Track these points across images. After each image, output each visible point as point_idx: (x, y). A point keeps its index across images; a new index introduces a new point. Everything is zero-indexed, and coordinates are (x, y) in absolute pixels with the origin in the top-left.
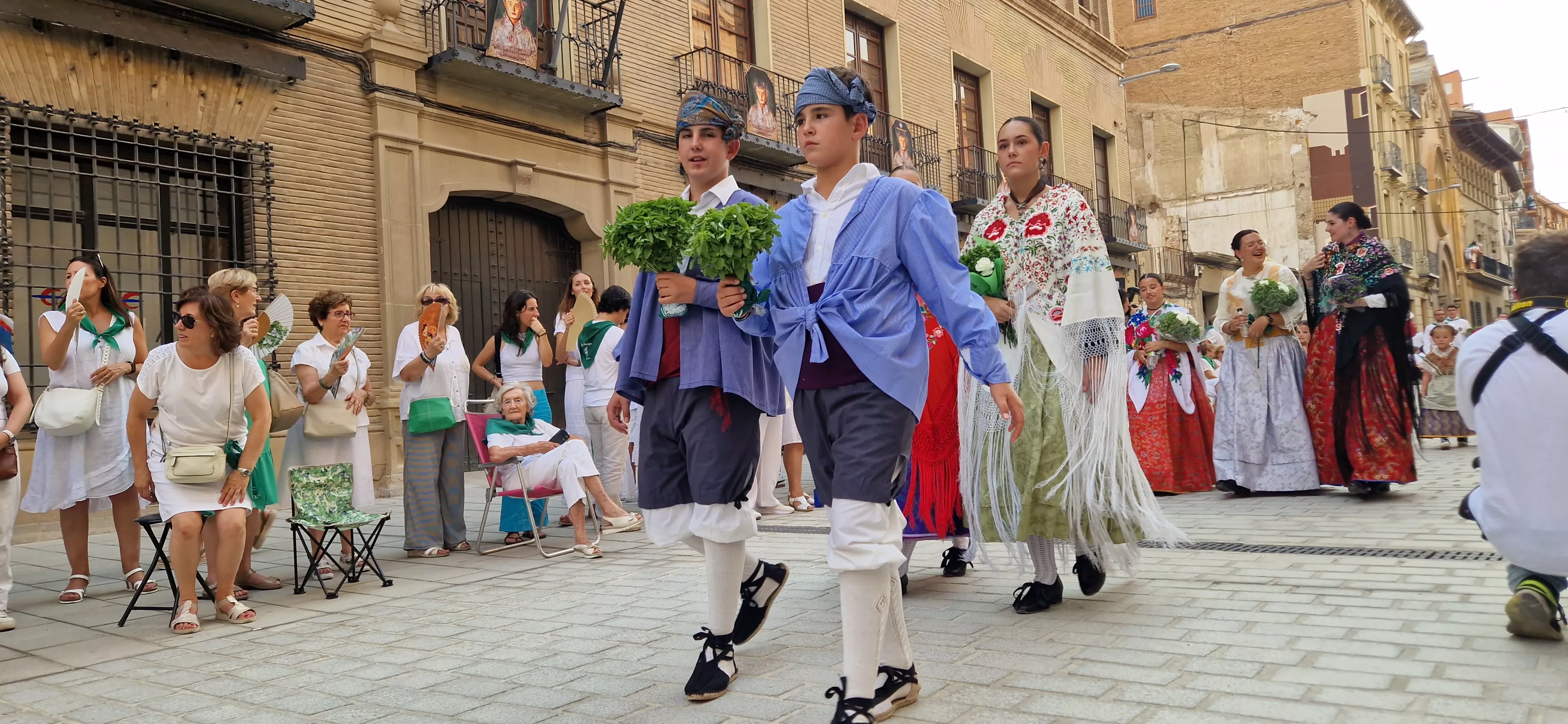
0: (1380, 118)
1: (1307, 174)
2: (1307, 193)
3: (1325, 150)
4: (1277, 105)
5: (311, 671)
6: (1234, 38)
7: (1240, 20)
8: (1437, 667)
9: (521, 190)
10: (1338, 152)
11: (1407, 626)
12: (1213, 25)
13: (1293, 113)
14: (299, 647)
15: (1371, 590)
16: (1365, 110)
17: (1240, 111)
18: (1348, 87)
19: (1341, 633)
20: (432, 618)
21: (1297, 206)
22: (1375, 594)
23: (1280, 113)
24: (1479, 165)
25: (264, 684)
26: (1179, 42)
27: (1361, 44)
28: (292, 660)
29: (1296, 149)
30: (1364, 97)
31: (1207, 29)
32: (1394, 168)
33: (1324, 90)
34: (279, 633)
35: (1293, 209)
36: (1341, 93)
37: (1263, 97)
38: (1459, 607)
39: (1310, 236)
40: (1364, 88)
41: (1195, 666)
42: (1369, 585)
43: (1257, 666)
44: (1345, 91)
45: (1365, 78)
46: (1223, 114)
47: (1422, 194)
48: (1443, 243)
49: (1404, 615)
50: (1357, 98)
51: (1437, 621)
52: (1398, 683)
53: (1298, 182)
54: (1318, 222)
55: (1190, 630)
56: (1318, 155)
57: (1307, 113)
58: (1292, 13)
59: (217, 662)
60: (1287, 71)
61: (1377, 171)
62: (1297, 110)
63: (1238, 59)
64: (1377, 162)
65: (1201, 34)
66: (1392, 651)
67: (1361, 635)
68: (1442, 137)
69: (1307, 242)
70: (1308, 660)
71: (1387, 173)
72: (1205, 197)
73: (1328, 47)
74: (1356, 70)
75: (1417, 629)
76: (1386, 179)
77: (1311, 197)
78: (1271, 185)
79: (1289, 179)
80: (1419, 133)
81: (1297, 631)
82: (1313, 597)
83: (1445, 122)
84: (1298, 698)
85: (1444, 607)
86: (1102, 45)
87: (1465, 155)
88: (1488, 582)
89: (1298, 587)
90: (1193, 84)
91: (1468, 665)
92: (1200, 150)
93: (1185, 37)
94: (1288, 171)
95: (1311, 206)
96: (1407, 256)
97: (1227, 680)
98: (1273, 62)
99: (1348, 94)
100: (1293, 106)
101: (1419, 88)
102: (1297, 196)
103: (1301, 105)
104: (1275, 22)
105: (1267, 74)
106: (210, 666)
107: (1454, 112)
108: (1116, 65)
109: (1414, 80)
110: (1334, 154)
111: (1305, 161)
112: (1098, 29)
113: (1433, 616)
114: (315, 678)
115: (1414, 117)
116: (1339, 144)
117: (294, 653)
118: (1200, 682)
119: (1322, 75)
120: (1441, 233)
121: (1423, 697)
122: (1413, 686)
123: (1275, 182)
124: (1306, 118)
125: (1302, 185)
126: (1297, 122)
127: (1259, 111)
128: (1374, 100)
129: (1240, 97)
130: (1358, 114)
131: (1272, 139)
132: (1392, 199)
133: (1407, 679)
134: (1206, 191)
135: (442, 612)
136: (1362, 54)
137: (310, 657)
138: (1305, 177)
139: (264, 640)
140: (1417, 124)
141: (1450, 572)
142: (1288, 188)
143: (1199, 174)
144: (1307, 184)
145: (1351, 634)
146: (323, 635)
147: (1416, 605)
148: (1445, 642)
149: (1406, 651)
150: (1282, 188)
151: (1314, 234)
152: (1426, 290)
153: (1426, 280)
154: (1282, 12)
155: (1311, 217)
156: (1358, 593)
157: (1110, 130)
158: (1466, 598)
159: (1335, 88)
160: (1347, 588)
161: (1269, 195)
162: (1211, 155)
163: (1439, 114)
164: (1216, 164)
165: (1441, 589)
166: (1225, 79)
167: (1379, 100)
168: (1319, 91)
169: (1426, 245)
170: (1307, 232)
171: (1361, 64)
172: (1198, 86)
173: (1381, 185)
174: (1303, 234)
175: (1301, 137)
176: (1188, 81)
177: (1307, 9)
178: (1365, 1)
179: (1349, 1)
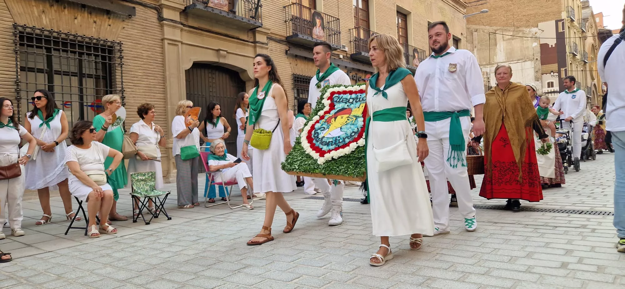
0: (569, 32)
1: (539, 55)
2: (539, 62)
3: (547, 45)
4: (528, 26)
5: (140, 254)
8: (580, 258)
9: (222, 61)
10: (552, 46)
11: (570, 242)
13: (534, 30)
14: (135, 244)
15: (556, 227)
16: (563, 29)
17: (512, 29)
18: (557, 19)
19: (543, 244)
20: (187, 233)
21: (535, 68)
22: (558, 229)
23: (529, 30)
25: (121, 259)
27: (562, 1)
28: (133, 249)
29: (535, 44)
30: (563, 24)
32: (574, 52)
33: (547, 20)
34: (127, 239)
35: (533, 69)
36: (554, 22)
37: (522, 23)
38: (591, 234)
39: (539, 80)
40: (563, 20)
41: (486, 257)
42: (556, 225)
43: (509, 258)
44: (556, 21)
45: (564, 15)
46: (505, 30)
47: (585, 63)
48: (593, 83)
49: (568, 237)
50: (560, 24)
51: (581, 240)
52: (564, 265)
53: (535, 58)
54: (543, 74)
55: (484, 243)
56: (544, 47)
57: (540, 30)
59: (104, 250)
60: (532, 12)
61: (568, 53)
62: (536, 28)
63: (512, 7)
64: (568, 50)
66: (563, 252)
67: (551, 246)
68: (595, 40)
70: (529, 256)
71: (571, 55)
73: (548, 3)
74: (560, 12)
75: (573, 243)
76: (571, 57)
77: (540, 64)
78: (524, 59)
80: (585, 38)
81: (526, 243)
82: (533, 229)
83: (596, 34)
84: (524, 271)
85: (585, 234)
86: (457, 2)
88: (603, 224)
89: (528, 225)
90: (494, 17)
91: (593, 258)
92: (496, 45)
94: (531, 53)
95: (540, 68)
97: (497, 263)
98: (526, 9)
99: (557, 22)
100: (534, 27)
101: (585, 20)
102: (535, 63)
103: (537, 26)
105: (524, 13)
106: (101, 251)
107: (599, 30)
108: (462, 10)
109: (583, 16)
110: (550, 47)
111: (539, 49)
113: (580, 238)
114: (141, 257)
115: (583, 32)
116: (552, 42)
117: (133, 247)
118: (487, 264)
119: (546, 14)
120: (593, 79)
121: (574, 271)
122: (570, 267)
123: (526, 58)
124: (539, 32)
125: (537, 59)
126: (536, 33)
127: (520, 29)
128: (567, 24)
129: (512, 23)
130: (560, 30)
131: (525, 40)
132: (573, 65)
133: (568, 263)
134: (498, 61)
135: (191, 231)
136: (563, 6)
137: (140, 248)
138: (538, 56)
139: (122, 241)
140: (584, 34)
141: (588, 220)
142: (531, 60)
143: (495, 54)
144: (539, 59)
145: (547, 245)
146: (144, 239)
147: (574, 233)
148: (584, 249)
149: (568, 252)
150: (529, 61)
151: (541, 79)
155: (540, 72)
156: (551, 228)
157: (460, 36)
158: (594, 230)
159: (552, 20)
160: (547, 226)
161: (523, 63)
162: (500, 47)
163: (593, 31)
164: (502, 50)
165: (584, 227)
166: (507, 16)
167: (569, 25)
168: (545, 21)
169: (586, 83)
170: (539, 78)
171: (562, 10)
172: (496, 18)
173: (569, 59)
174: (537, 79)
175: (537, 39)
176: (492, 16)
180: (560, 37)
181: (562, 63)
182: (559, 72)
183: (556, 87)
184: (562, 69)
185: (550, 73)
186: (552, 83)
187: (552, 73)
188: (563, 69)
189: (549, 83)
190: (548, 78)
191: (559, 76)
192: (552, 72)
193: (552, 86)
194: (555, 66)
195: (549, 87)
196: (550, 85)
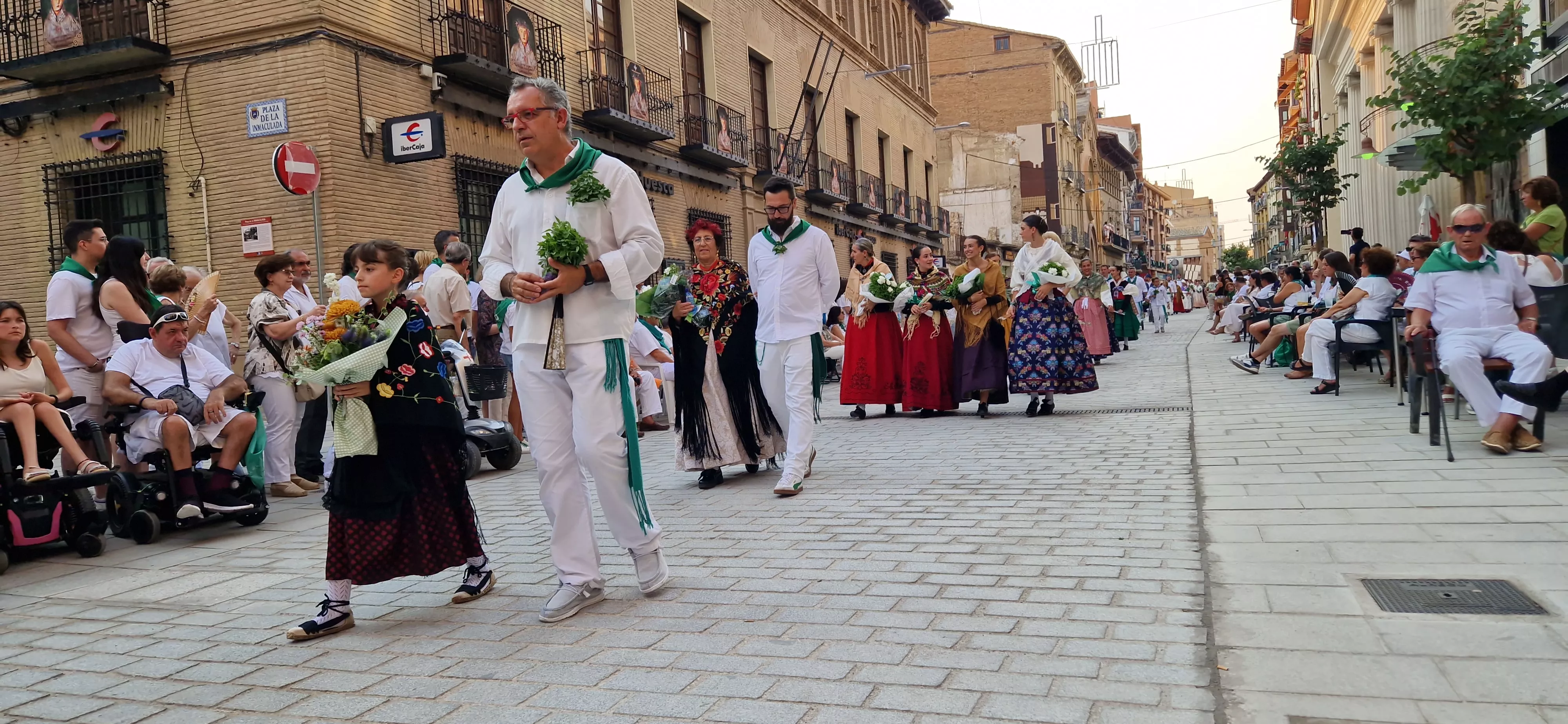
0: (1061, 143)
1: (1018, 179)
2: (1018, 192)
3: (1029, 164)
4: (1001, 131)
6: (974, 80)
7: (979, 69)
10: (1037, 166)
12: (961, 70)
13: (1011, 137)
16: (1054, 140)
17: (977, 133)
18: (1044, 122)
21: (1012, 201)
23: (1002, 136)
24: (1112, 167)
26: (938, 79)
27: (1053, 94)
29: (1012, 161)
30: (1053, 130)
31: (957, 72)
32: (1068, 177)
33: (1030, 123)
35: (1009, 202)
36: (1040, 126)
37: (992, 124)
40: (1054, 124)
44: (1043, 125)
45: (1054, 117)
47: (1082, 192)
48: (1091, 225)
50: (1049, 130)
53: (1013, 184)
56: (1025, 167)
57: (1019, 137)
58: (1011, 67)
60: (1007, 107)
61: (1060, 180)
62: (1013, 135)
63: (976, 95)
64: (1060, 174)
65: (953, 74)
68: (1093, 152)
71: (1065, 181)
72: (954, 191)
73: (1032, 93)
74: (1049, 111)
76: (1065, 185)
77: (1020, 195)
78: (994, 185)
79: (1007, 182)
80: (1081, 150)
83: (1094, 140)
86: (928, 109)
87: (1104, 160)
90: (947, 110)
92: (951, 158)
93: (942, 76)
94: (1007, 177)
95: (1020, 200)
96: (1074, 237)
98: (998, 100)
99: (1044, 127)
100: (1010, 132)
101: (1081, 119)
102: (1012, 194)
103: (1015, 132)
104: (1001, 72)
105: (995, 108)
107: (1100, 133)
108: (931, 119)
109: (1079, 113)
110: (1035, 167)
111: (1018, 170)
112: (923, 95)
115: (1079, 140)
116: (1037, 159)
119: (1028, 112)
120: (1091, 219)
123: (998, 184)
124: (1018, 141)
125: (1015, 187)
126: (1013, 143)
127: (989, 133)
128: (1059, 131)
129: (977, 123)
130: (1050, 141)
131: (997, 154)
132: (1066, 197)
134: (954, 186)
136: (1053, 101)
138: (1017, 181)
140: (1080, 144)
142: (1006, 188)
143: (950, 174)
144: (1018, 186)
150: (1003, 188)
154: (1005, 66)
155: (1020, 209)
157: (930, 161)
159: (1037, 122)
161: (994, 192)
162: (958, 162)
163: (1092, 135)
164: (961, 169)
166: (968, 109)
167: (1061, 131)
168: (1026, 123)
169: (1082, 227)
170: (1017, 219)
171: (1052, 108)
172: (950, 112)
173: (1061, 188)
175: (1015, 154)
177: (1020, 65)
178: (1054, 63)
179: (1046, 64)
180: (1049, 151)
181: (1053, 197)
182: (1048, 210)
184: (1051, 205)
188: (1053, 206)
192: (1038, 209)
194: (1041, 200)
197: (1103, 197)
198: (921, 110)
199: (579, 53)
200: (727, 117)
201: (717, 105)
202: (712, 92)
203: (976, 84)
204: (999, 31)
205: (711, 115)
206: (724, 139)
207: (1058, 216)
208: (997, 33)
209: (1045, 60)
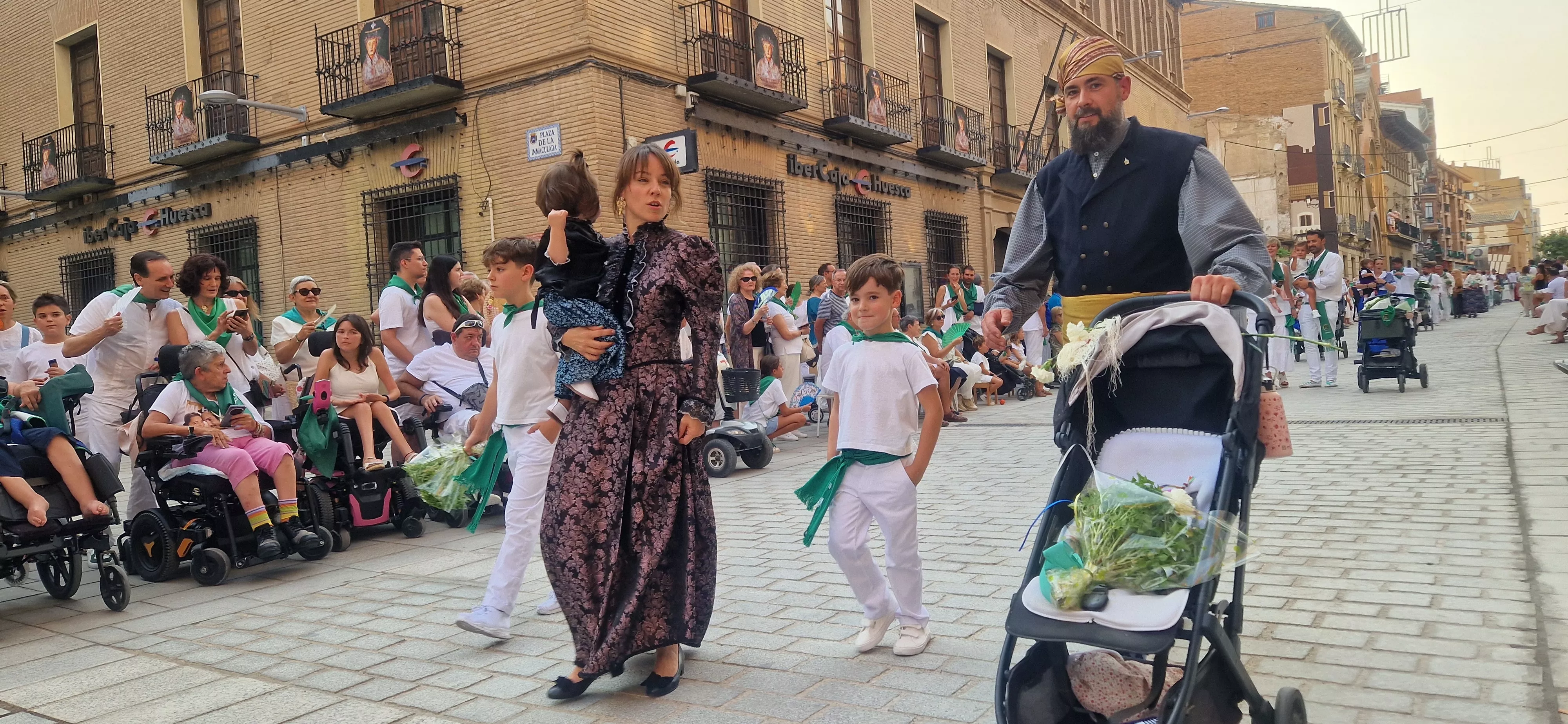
0: (1336, 124)
1: (1285, 166)
2: (1285, 180)
3: (1298, 149)
4: (1264, 114)
6: (1233, 61)
7: (1238, 49)
10: (1307, 150)
12: (1219, 52)
13: (1276, 120)
16: (1327, 121)
17: (1236, 117)
18: (1316, 102)
21: (1278, 189)
23: (1266, 120)
24: (1398, 148)
27: (1326, 71)
29: (1278, 146)
30: (1327, 111)
31: (1214, 54)
32: (1344, 161)
33: (1299, 104)
35: (1275, 191)
36: (1310, 107)
37: (1254, 107)
40: (1327, 104)
44: (1314, 106)
45: (1328, 96)
47: (1361, 177)
48: (1373, 213)
50: (1322, 111)
53: (1279, 171)
54: (1292, 201)
56: (1293, 152)
57: (1286, 120)
58: (1276, 45)
60: (1271, 88)
61: (1335, 165)
62: (1279, 118)
63: (1236, 78)
64: (1335, 158)
65: (1209, 57)
68: (1374, 132)
69: (1284, 216)
71: (1340, 166)
73: (1302, 72)
74: (1322, 90)
76: (1341, 170)
77: (1287, 183)
78: (1258, 173)
79: (1272, 170)
80: (1360, 131)
83: (1376, 118)
86: (1181, 96)
87: (1388, 141)
90: (1203, 95)
94: (1272, 164)
95: (1288, 190)
96: (1353, 226)
98: (1262, 81)
99: (1316, 108)
100: (1276, 115)
101: (1360, 96)
102: (1278, 182)
103: (1281, 114)
104: (1264, 51)
105: (1257, 90)
107: (1384, 110)
108: (1185, 106)
109: (1357, 90)
110: (1304, 152)
111: (1284, 156)
112: (1175, 81)
115: (1358, 119)
116: (1308, 143)
119: (1297, 92)
120: (1372, 206)
123: (1262, 171)
124: (1284, 123)
125: (1281, 174)
126: (1279, 127)
127: (1251, 117)
128: (1333, 111)
129: (1237, 107)
130: (1322, 123)
131: (1260, 139)
132: (1343, 184)
136: (1326, 79)
138: (1284, 168)
140: (1358, 124)
142: (1271, 176)
144: (1285, 173)
150: (1268, 176)
151: (1289, 210)
152: (1362, 250)
153: (1363, 243)
154: (1269, 44)
155: (1287, 198)
159: (1306, 103)
161: (1257, 180)
163: (1373, 114)
166: (1226, 93)
167: (1336, 111)
168: (1294, 105)
169: (1362, 216)
170: (1284, 209)
171: (1324, 86)
172: (1206, 97)
173: (1337, 174)
174: (1282, 210)
175: (1281, 138)
176: (1199, 93)
177: (1288, 42)
178: (1327, 37)
179: (1318, 39)
180: (1322, 134)
181: (1326, 183)
182: (1321, 198)
183: (1315, 224)
184: (1325, 193)
185: (1305, 200)
186: (1309, 217)
187: (1308, 200)
188: (1327, 194)
189: (1302, 218)
190: (1303, 209)
191: (1321, 205)
192: (1308, 197)
193: (1309, 223)
194: (1313, 188)
195: (1303, 224)
196: (1306, 220)
197: (1386, 181)
198: (1173, 97)
199: (820, 63)
200: (965, 117)
201: (955, 106)
202: (950, 92)
203: (1236, 65)
204: (1262, 7)
205: (948, 116)
206: (962, 139)
207: (1332, 204)
208: (1259, 10)
209: (1317, 34)
